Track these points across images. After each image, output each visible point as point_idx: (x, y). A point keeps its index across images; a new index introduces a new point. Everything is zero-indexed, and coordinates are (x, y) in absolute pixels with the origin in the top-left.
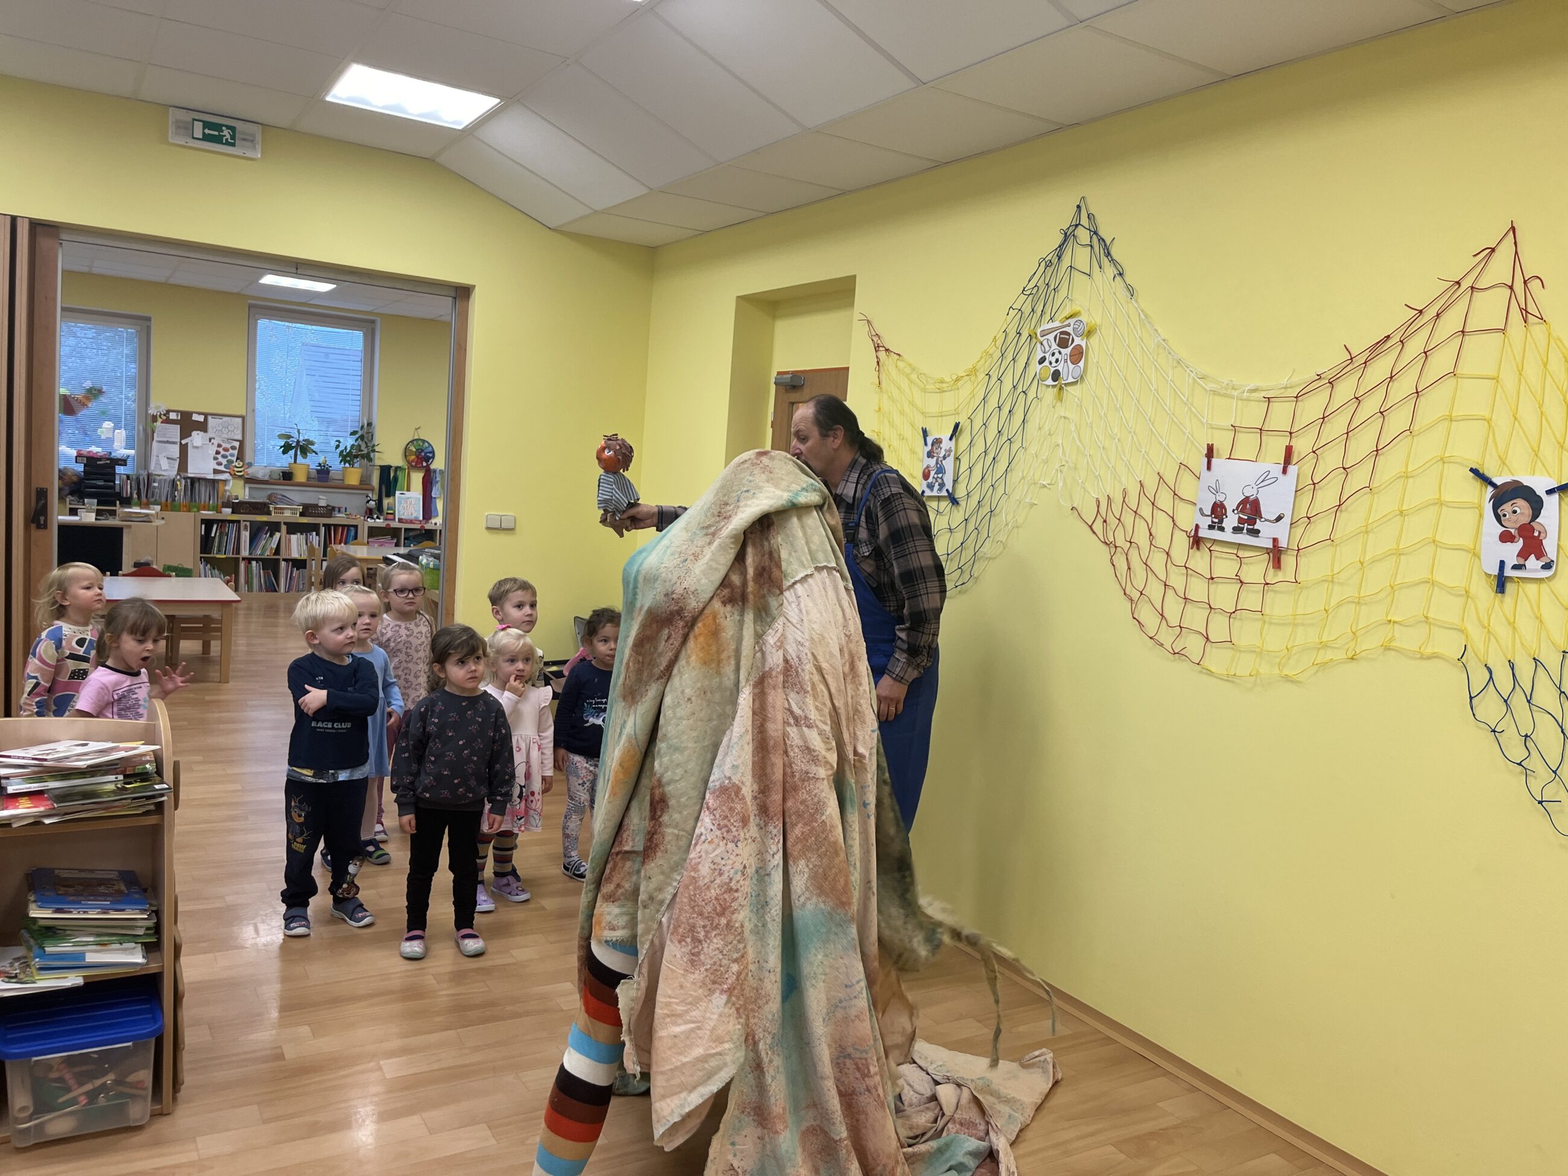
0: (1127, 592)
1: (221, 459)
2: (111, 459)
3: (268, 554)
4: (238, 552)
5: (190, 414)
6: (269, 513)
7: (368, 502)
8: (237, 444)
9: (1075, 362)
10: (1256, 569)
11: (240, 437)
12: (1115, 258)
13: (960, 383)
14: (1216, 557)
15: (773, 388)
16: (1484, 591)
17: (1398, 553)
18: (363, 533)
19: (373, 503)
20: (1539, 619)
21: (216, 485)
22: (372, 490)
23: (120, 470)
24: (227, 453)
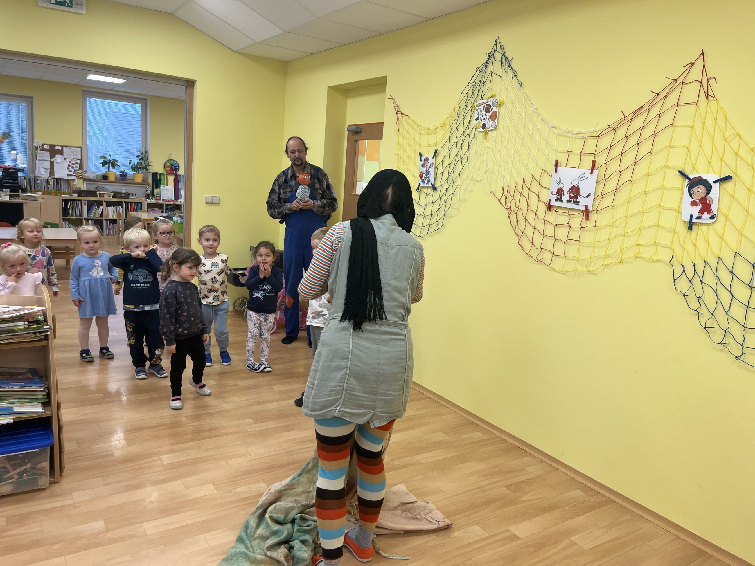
0: (516, 232)
1: (71, 169)
2: (16, 169)
3: (97, 217)
4: (82, 216)
5: (54, 146)
6: (96, 196)
7: (147, 191)
8: (79, 161)
9: (493, 120)
10: (577, 220)
11: (80, 158)
12: (513, 67)
13: (438, 130)
14: (558, 215)
15: (346, 133)
16: (682, 229)
17: (643, 212)
18: (145, 206)
19: (149, 191)
20: (708, 242)
21: (69, 182)
22: (149, 185)
23: (20, 174)
24: (74, 166)
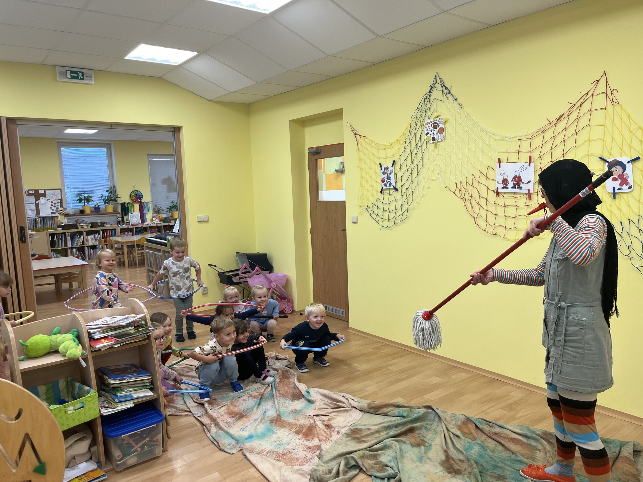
0: (472, 215)
1: (53, 208)
3: (79, 245)
4: (67, 246)
5: (38, 190)
6: (77, 228)
7: (118, 219)
9: (441, 133)
10: (522, 201)
12: (452, 94)
13: (393, 146)
14: (506, 198)
15: (307, 154)
16: (607, 198)
18: (118, 232)
19: (120, 219)
20: (629, 206)
21: (53, 218)
22: (119, 213)
24: (56, 205)
